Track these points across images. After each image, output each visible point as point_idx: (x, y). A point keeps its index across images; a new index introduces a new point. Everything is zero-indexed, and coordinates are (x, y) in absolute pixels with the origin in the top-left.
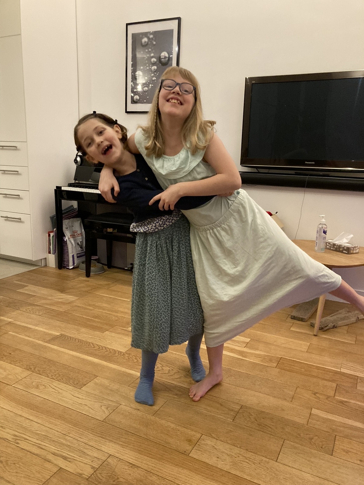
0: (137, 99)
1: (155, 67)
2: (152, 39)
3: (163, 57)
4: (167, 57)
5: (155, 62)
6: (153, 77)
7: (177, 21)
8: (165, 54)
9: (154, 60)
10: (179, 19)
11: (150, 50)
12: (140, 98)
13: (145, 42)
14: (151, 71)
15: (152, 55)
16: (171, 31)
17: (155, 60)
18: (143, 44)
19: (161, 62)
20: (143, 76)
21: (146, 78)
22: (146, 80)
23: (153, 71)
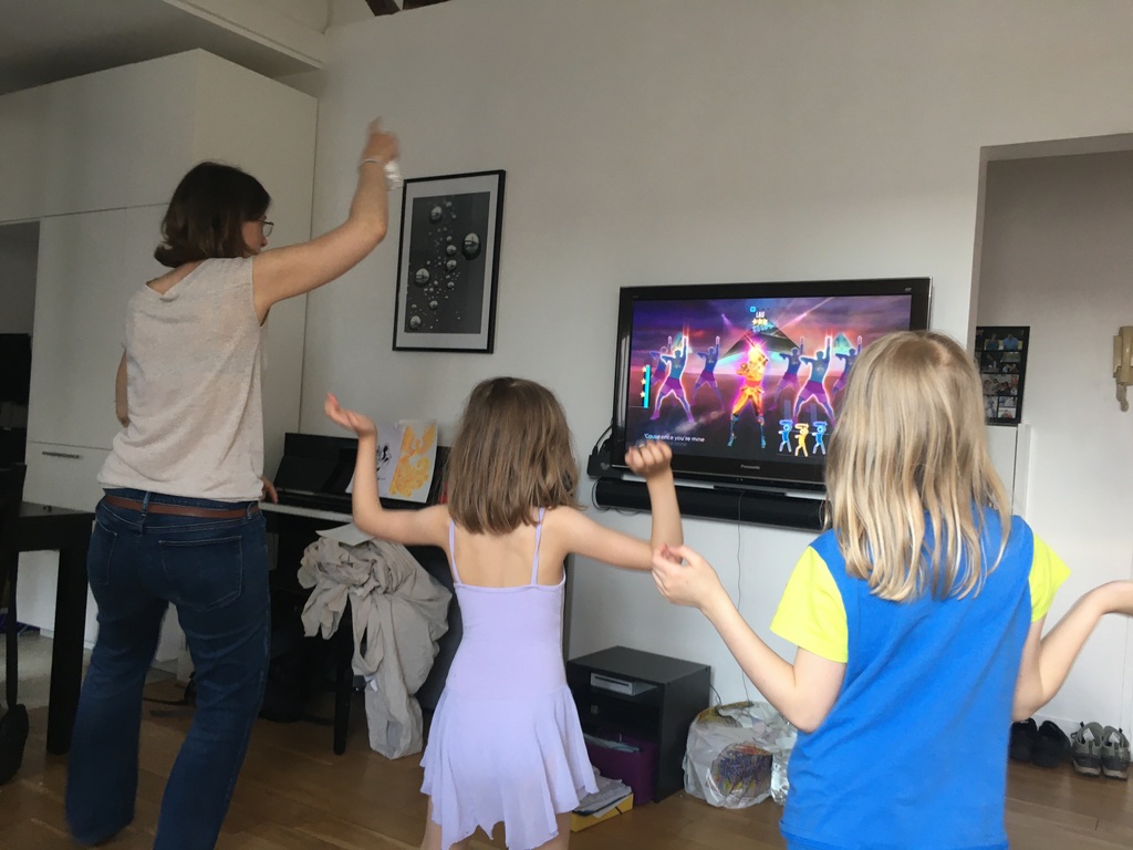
0: (416, 323)
1: (454, 263)
2: (450, 208)
3: (469, 243)
4: (476, 244)
5: (453, 252)
6: (449, 280)
7: (497, 176)
9: (451, 248)
10: (502, 174)
11: (445, 229)
12: (421, 322)
13: (437, 214)
14: (446, 269)
15: (449, 238)
16: (487, 195)
17: (454, 248)
18: (433, 218)
19: (464, 253)
20: (431, 279)
21: (436, 283)
22: (435, 287)
23: (449, 269)
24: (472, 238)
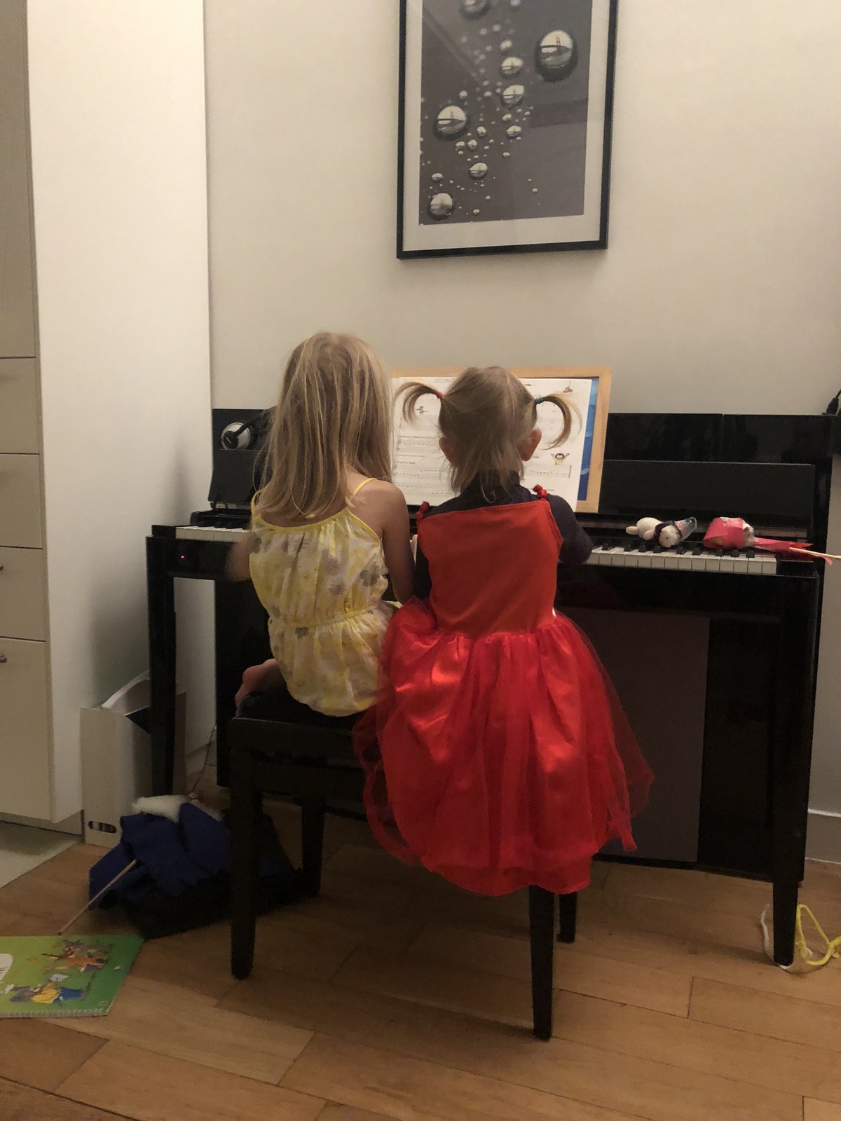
0: (443, 207)
1: (519, 90)
3: (551, 50)
4: (567, 49)
5: (515, 71)
6: (509, 123)
8: (558, 38)
9: (512, 62)
11: (497, 28)
12: (454, 203)
13: (478, 1)
14: (503, 104)
15: (506, 44)
17: (518, 63)
19: (540, 68)
20: (470, 124)
21: (481, 130)
22: (480, 138)
23: (508, 101)
24: (558, 39)
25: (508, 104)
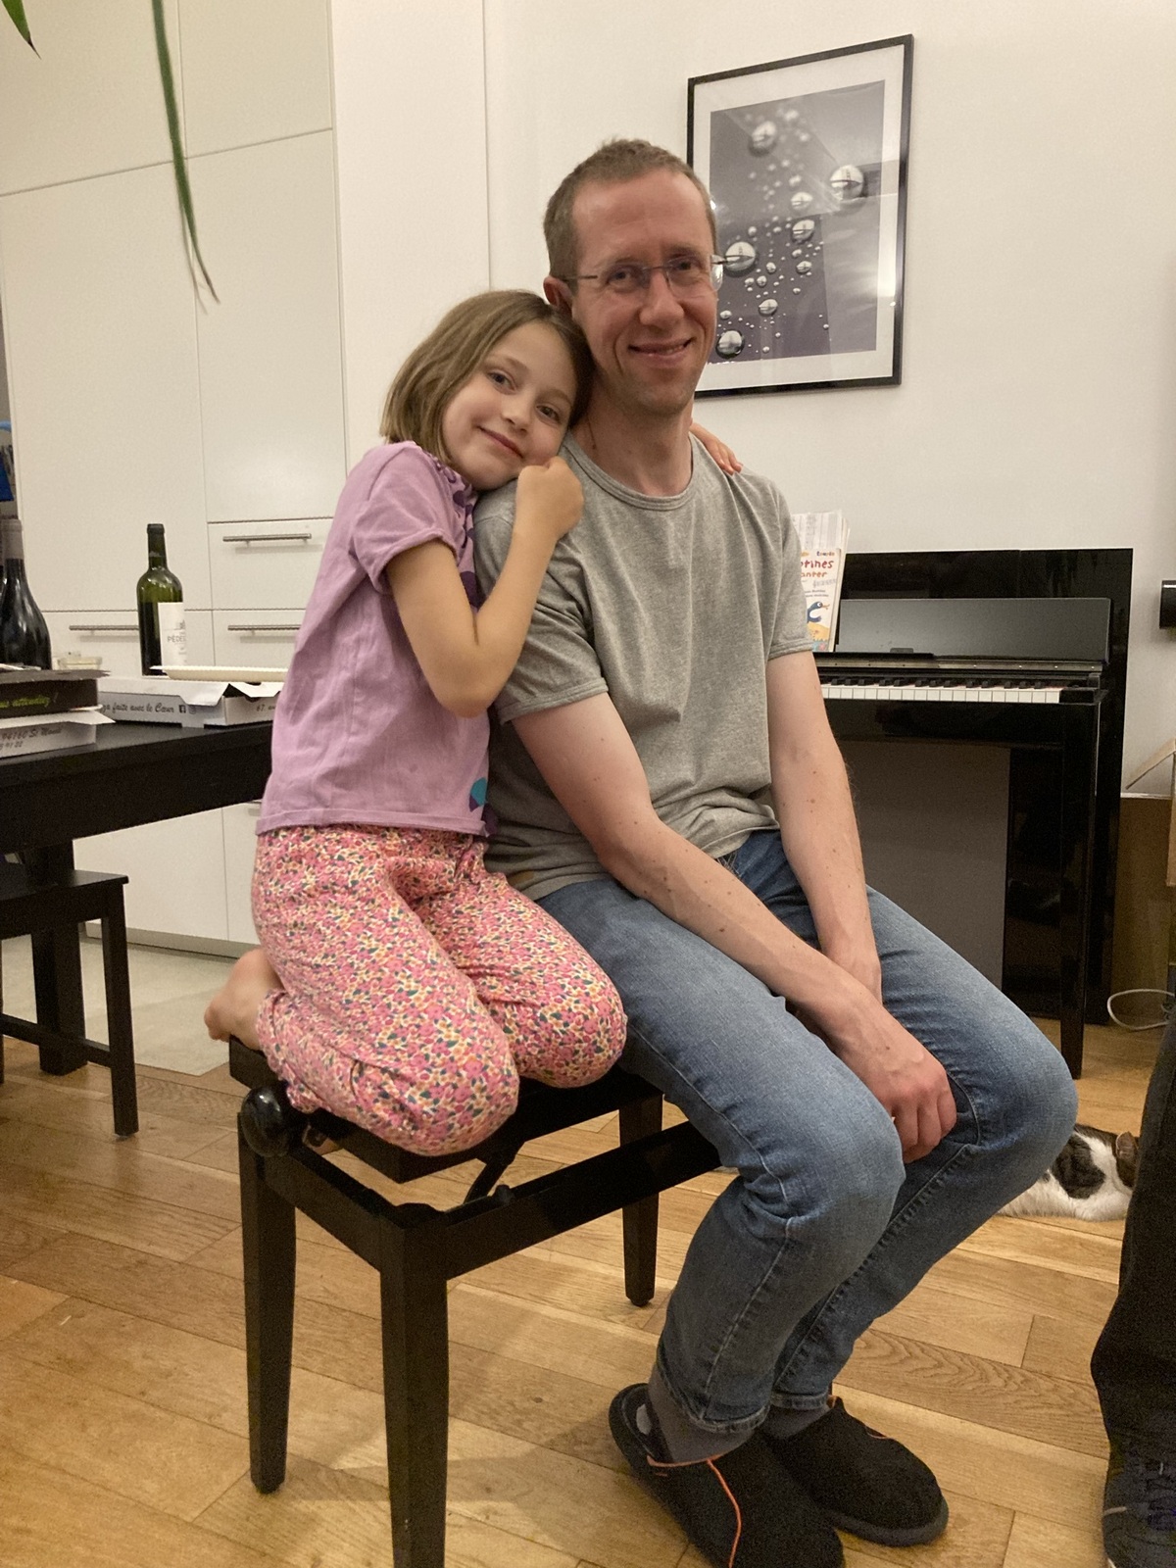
0: (731, 345)
1: (809, 224)
2: (795, 123)
3: (842, 184)
4: (858, 184)
5: (805, 206)
6: (800, 258)
7: (898, 50)
8: (848, 172)
9: (801, 197)
10: (907, 42)
11: (786, 163)
12: (744, 341)
13: (766, 137)
14: (794, 241)
15: (796, 179)
16: (878, 87)
17: (808, 197)
18: (759, 145)
20: (759, 260)
21: (771, 266)
22: (769, 274)
23: (798, 237)
24: (846, 174)
25: (796, 240)
